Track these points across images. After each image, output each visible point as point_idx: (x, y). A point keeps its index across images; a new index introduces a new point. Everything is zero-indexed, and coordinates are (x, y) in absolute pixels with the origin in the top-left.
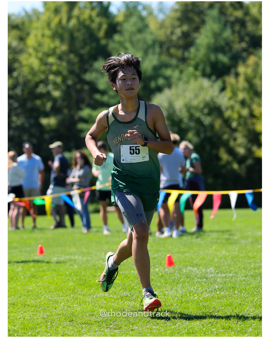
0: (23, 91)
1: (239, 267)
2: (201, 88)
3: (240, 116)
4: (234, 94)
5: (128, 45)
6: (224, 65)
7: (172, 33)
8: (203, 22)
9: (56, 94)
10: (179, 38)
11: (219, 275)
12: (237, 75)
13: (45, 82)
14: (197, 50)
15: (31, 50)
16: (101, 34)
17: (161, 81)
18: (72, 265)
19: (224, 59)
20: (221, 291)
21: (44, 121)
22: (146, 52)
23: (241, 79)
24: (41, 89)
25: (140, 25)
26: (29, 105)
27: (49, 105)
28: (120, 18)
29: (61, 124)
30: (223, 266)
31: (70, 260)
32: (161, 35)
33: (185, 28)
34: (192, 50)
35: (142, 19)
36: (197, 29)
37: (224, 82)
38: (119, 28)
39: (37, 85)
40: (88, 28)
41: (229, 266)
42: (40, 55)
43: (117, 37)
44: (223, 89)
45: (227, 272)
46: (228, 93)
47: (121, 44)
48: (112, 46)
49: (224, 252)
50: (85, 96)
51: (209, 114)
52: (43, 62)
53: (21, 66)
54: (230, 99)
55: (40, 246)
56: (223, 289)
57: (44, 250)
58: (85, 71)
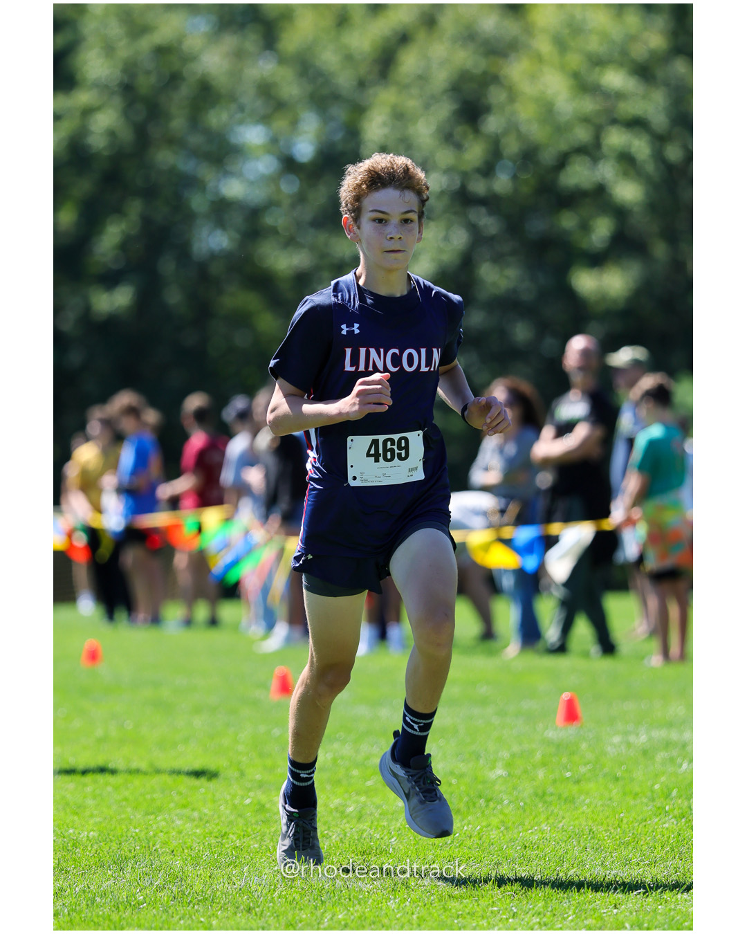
0: (515, 178)
9: (628, 192)
13: (591, 151)
15: (544, 45)
18: (672, 760)
21: (587, 282)
24: (578, 175)
26: (537, 226)
27: (602, 230)
29: (643, 291)
31: (668, 745)
39: (562, 162)
42: (575, 60)
52: (584, 86)
53: (513, 95)
55: (566, 696)
57: (581, 709)
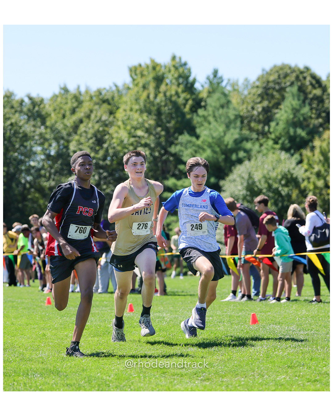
1: (320, 325)
2: (279, 161)
3: (316, 187)
4: (310, 166)
5: (211, 119)
6: (302, 138)
7: (253, 108)
8: (283, 98)
10: (259, 114)
11: (302, 332)
12: (313, 148)
14: (277, 124)
15: (120, 123)
16: (187, 109)
17: (242, 154)
19: (302, 133)
20: (304, 347)
22: (228, 127)
23: (317, 151)
25: (223, 101)
28: (204, 95)
30: (304, 324)
32: (243, 110)
33: (265, 103)
34: (273, 124)
35: (225, 95)
36: (277, 105)
37: (301, 155)
38: (203, 104)
40: (175, 104)
41: (310, 325)
42: (129, 128)
43: (201, 112)
44: (300, 162)
45: (309, 330)
46: (305, 166)
47: (205, 118)
48: (196, 120)
49: (304, 312)
50: (171, 166)
51: (286, 185)
52: (131, 135)
53: (112, 138)
54: (306, 171)
55: (130, 304)
56: (306, 346)
58: (171, 143)
